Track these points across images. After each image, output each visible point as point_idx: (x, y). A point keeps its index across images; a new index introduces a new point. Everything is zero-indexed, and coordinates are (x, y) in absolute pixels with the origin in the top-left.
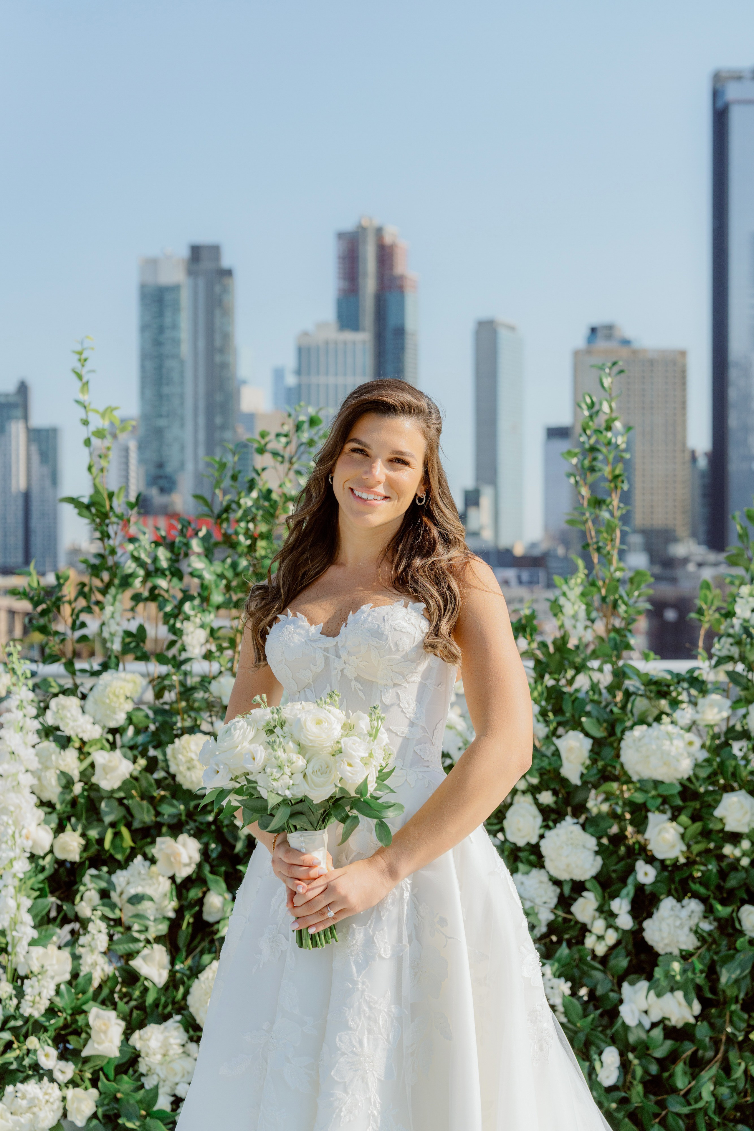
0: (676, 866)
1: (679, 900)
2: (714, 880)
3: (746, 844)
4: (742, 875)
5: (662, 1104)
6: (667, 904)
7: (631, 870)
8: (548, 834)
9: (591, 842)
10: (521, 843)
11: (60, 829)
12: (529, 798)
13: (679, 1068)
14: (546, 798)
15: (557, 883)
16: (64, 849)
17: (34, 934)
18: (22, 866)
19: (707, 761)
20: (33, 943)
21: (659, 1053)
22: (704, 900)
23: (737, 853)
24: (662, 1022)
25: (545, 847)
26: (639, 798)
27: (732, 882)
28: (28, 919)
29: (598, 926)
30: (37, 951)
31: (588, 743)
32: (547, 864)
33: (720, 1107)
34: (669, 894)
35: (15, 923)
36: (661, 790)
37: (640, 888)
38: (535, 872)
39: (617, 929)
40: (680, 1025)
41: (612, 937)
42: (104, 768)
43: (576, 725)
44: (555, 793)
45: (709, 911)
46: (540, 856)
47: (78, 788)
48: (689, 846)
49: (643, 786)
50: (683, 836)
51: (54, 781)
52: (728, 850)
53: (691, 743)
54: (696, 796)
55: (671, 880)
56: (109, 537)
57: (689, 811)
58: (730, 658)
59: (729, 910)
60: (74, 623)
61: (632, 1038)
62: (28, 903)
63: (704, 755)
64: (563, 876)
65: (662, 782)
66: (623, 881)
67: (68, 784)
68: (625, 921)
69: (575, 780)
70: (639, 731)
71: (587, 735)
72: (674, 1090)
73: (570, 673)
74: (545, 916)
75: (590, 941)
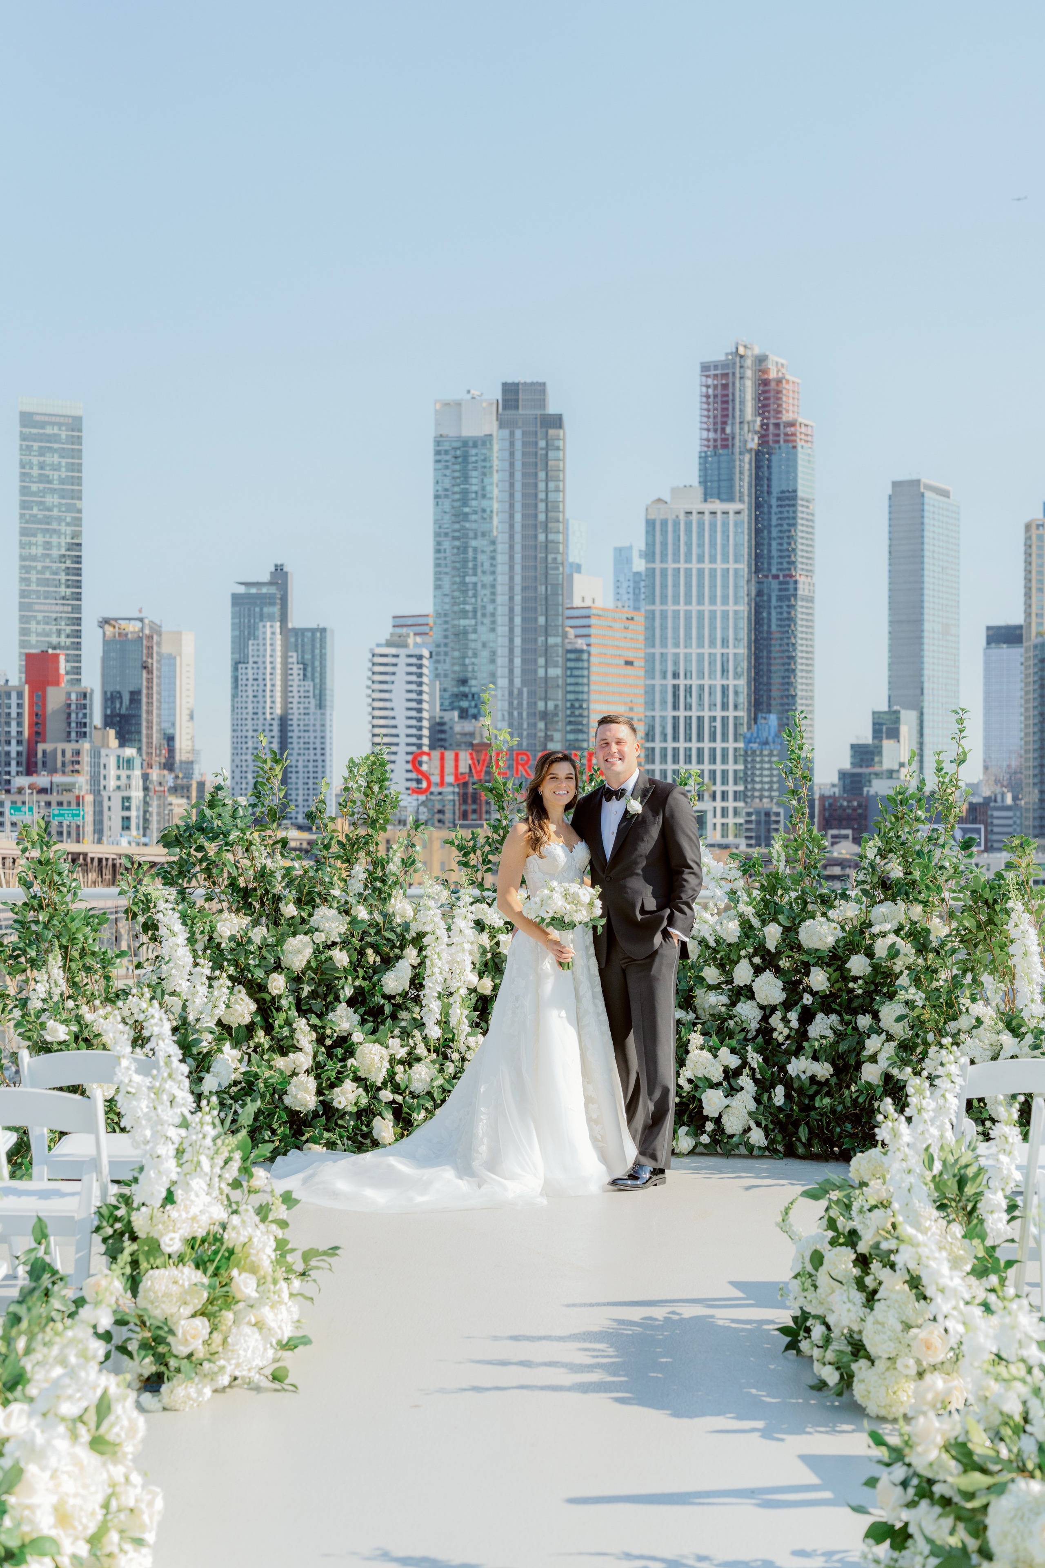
0: (825, 997)
1: (827, 1015)
2: (845, 1003)
3: (860, 982)
4: (860, 1000)
5: (808, 1116)
6: (820, 1016)
7: (802, 998)
8: (757, 979)
9: (780, 984)
10: (742, 985)
11: (481, 978)
12: (747, 960)
13: (818, 1098)
14: (757, 960)
15: (762, 1007)
16: (483, 987)
17: (469, 1029)
18: (463, 991)
19: (844, 938)
20: (469, 1034)
21: (811, 1092)
22: (839, 1013)
23: (856, 986)
24: (813, 1078)
25: (756, 987)
26: (805, 958)
27: (855, 1005)
28: (466, 1021)
29: (780, 1026)
30: (471, 1040)
31: (780, 929)
32: (756, 996)
33: (833, 1111)
34: (822, 1011)
35: (459, 1023)
36: (818, 954)
37: (805, 1008)
38: (749, 1002)
39: (791, 1029)
40: (823, 1080)
41: (786, 1032)
42: (505, 942)
43: (775, 920)
44: (763, 957)
45: (842, 1021)
46: (753, 993)
47: (489, 956)
48: (832, 986)
49: (808, 952)
50: (829, 979)
51: (476, 950)
52: (851, 985)
53: (835, 928)
54: (840, 958)
55: (822, 1003)
56: (503, 809)
57: (834, 967)
58: (865, 882)
59: (849, 1017)
60: (484, 860)
61: (796, 1086)
62: (466, 1012)
63: (841, 935)
64: (765, 1003)
65: (818, 950)
66: (796, 1005)
67: (484, 952)
68: (795, 1024)
69: (773, 951)
70: (809, 922)
71: (780, 924)
72: (815, 1109)
73: (780, 892)
74: (754, 1026)
75: (775, 1035)
